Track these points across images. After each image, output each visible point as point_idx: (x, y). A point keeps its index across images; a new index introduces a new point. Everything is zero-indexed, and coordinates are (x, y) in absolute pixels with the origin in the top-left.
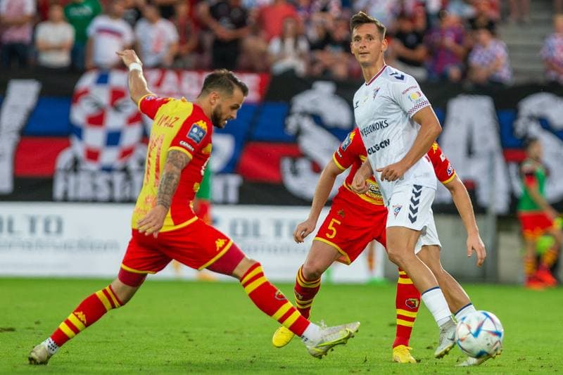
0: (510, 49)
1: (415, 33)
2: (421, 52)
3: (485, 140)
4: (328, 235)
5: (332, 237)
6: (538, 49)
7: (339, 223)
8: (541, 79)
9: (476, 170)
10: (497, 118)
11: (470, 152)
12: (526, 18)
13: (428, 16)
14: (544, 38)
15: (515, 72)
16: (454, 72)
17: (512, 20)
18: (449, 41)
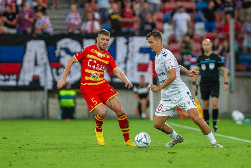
0: (51, 20)
1: (12, 14)
2: (14, 22)
3: (42, 59)
4: (95, 104)
5: (97, 103)
6: (64, 19)
7: (94, 98)
8: (66, 32)
9: (39, 71)
10: (47, 49)
11: (36, 64)
12: (59, 7)
13: (17, 7)
14: (66, 15)
15: (55, 30)
16: (29, 30)
17: (53, 7)
18: (26, 17)
